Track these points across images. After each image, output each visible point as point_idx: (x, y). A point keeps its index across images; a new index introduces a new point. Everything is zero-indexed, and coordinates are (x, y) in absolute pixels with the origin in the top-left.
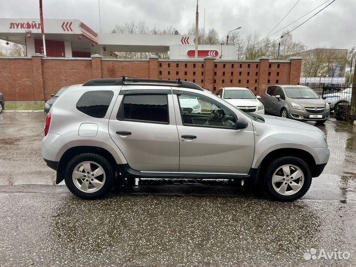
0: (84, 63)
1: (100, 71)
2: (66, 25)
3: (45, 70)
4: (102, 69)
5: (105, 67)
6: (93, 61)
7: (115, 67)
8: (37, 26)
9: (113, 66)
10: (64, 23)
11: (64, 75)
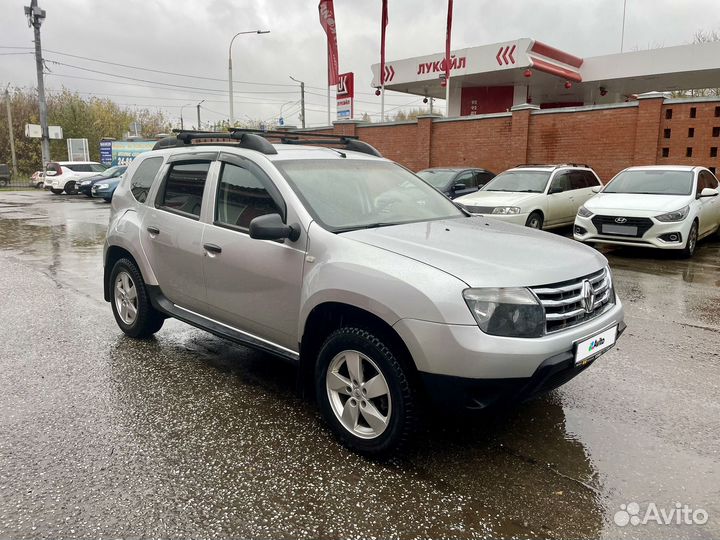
0: (498, 124)
1: (525, 138)
2: (505, 53)
3: (435, 143)
4: (529, 133)
5: (536, 128)
6: (514, 118)
7: (559, 126)
8: (458, 64)
9: (554, 125)
10: (502, 49)
11: (463, 149)
